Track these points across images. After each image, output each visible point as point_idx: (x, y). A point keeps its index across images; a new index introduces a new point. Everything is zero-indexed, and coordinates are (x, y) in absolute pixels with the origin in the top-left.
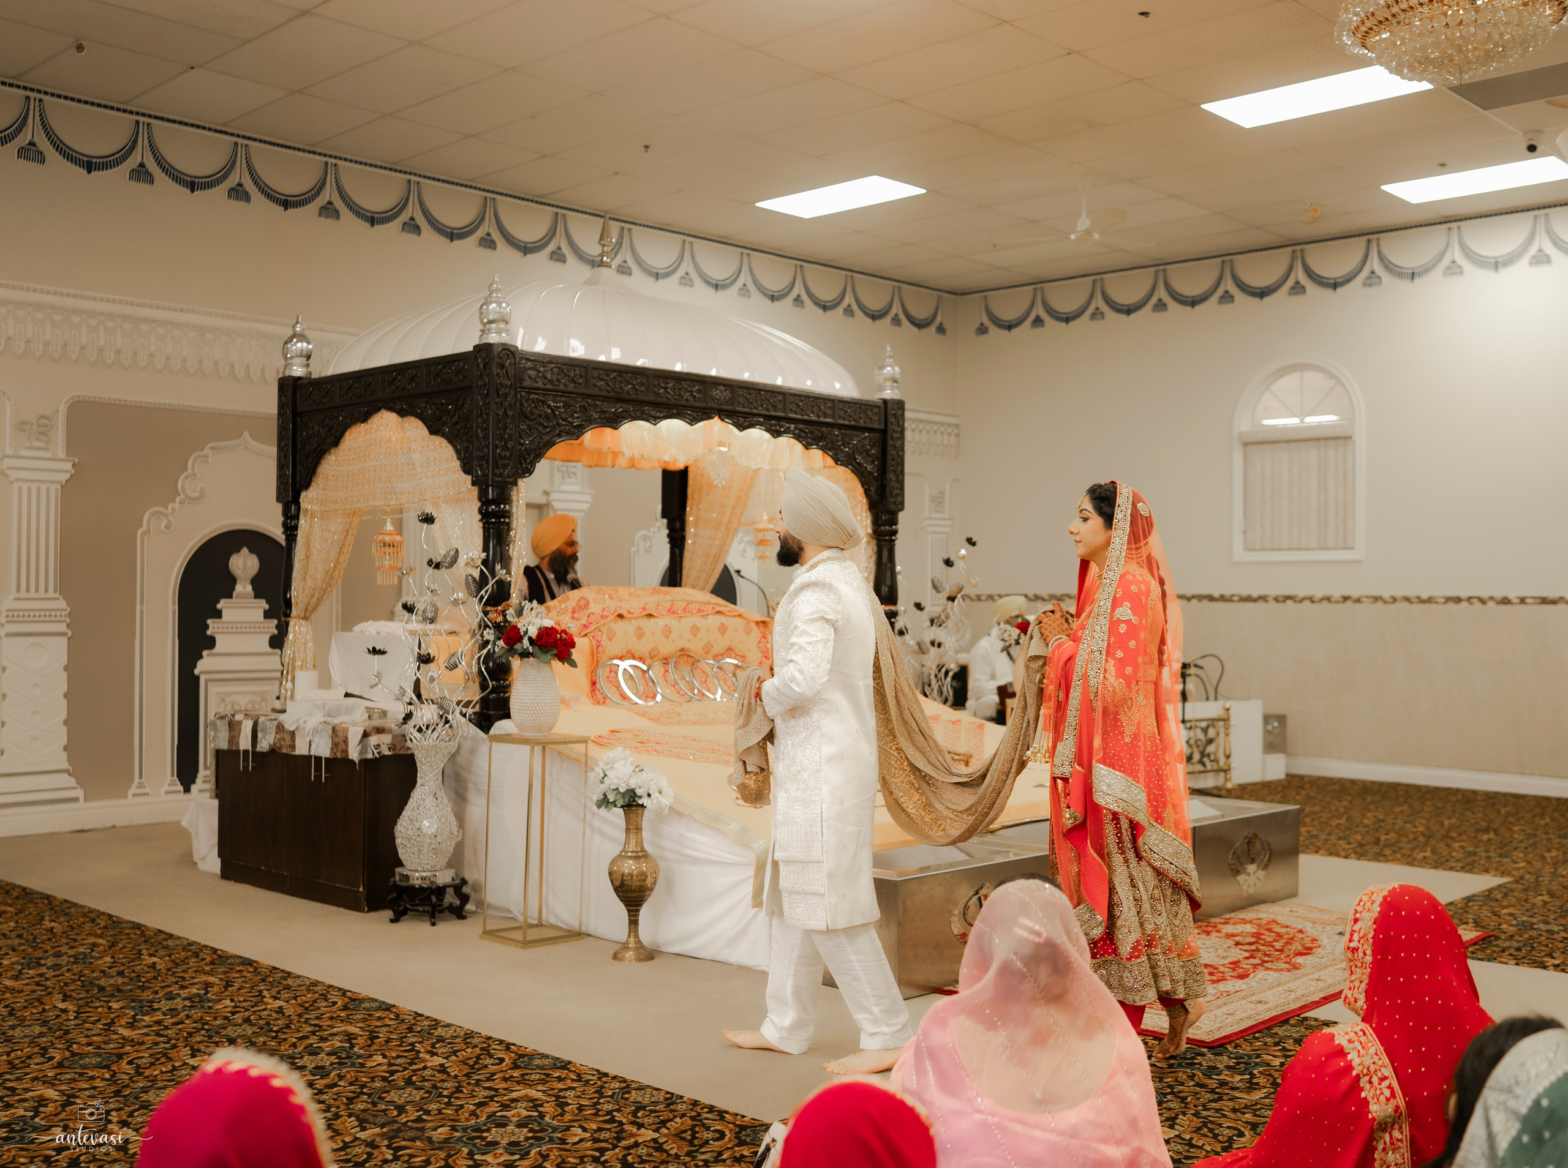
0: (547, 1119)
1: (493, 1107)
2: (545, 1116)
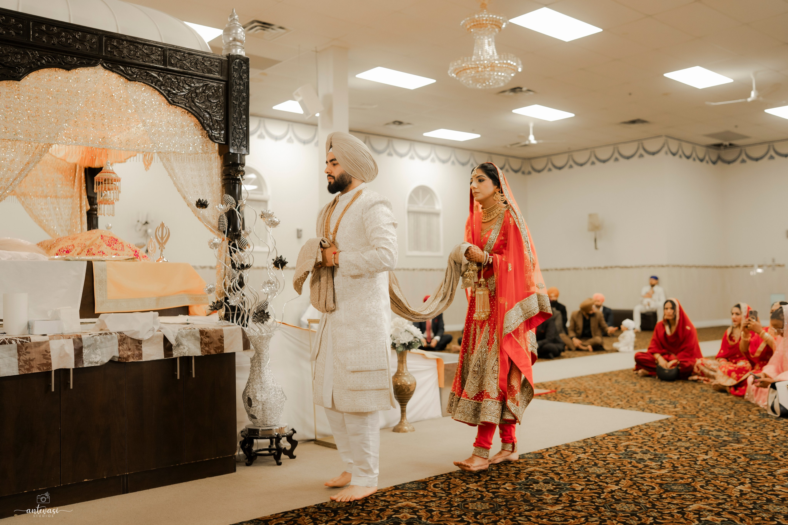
0: (423, 519)
1: (389, 512)
2: (422, 518)
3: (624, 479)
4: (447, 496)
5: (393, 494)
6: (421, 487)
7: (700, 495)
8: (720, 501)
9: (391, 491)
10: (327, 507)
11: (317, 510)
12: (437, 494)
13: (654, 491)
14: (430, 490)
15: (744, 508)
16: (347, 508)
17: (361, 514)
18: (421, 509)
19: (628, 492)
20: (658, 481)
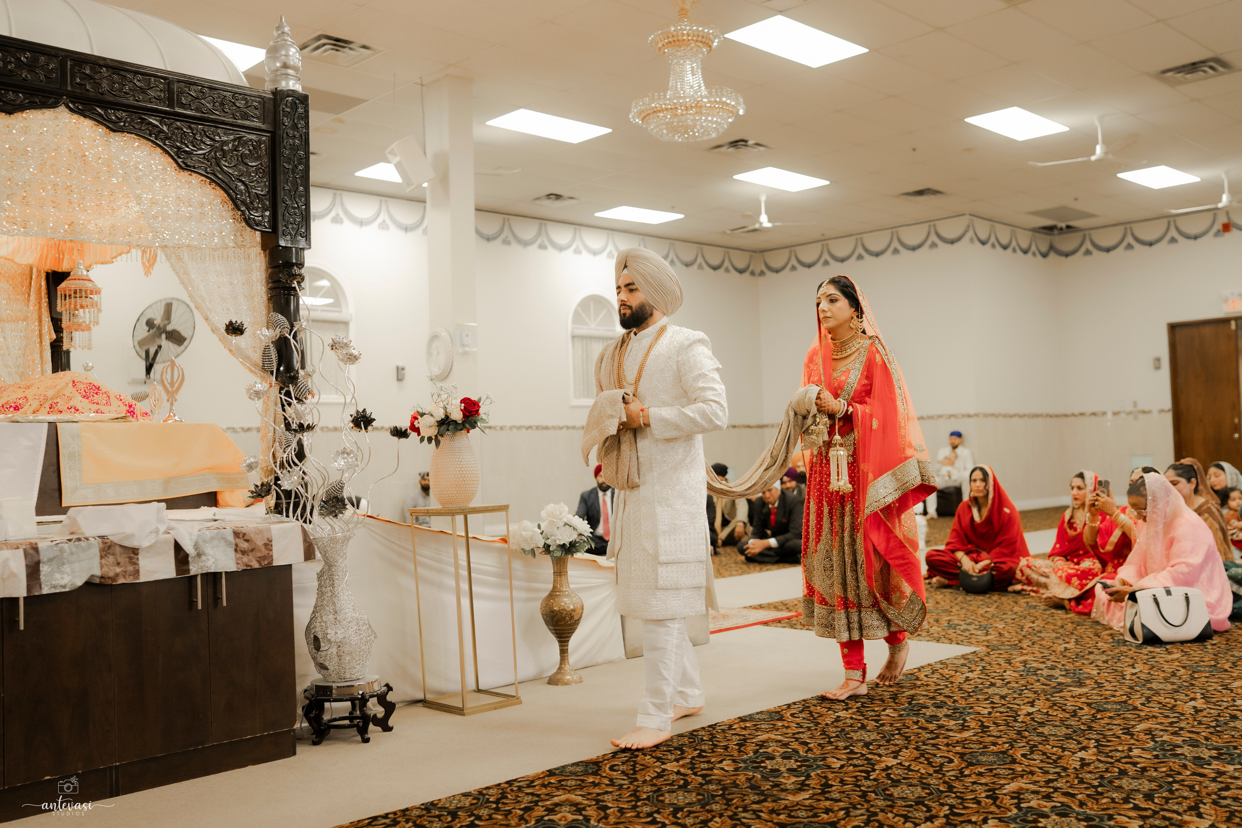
3: (907, 748)
4: (631, 783)
5: (546, 783)
6: (590, 771)
7: (1021, 769)
8: (1051, 777)
9: (543, 778)
10: (440, 808)
11: (424, 812)
12: (614, 781)
13: (952, 765)
14: (604, 775)
15: (1085, 786)
16: (473, 807)
17: (494, 816)
18: (590, 806)
19: (912, 767)
20: (958, 749)
